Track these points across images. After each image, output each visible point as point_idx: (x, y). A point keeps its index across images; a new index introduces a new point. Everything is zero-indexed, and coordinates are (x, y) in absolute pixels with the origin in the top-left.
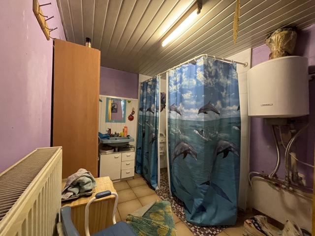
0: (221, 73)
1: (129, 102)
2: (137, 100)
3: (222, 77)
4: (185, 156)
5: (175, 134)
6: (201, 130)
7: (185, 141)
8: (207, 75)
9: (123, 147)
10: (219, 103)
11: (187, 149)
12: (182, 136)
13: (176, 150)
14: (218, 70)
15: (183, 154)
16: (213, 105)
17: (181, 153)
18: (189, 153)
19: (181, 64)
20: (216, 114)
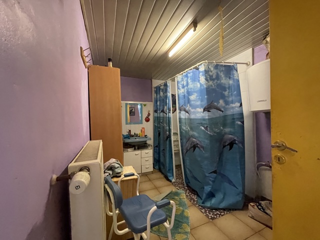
0: (222, 75)
1: (145, 105)
2: (151, 103)
3: (224, 78)
4: (194, 150)
5: (186, 131)
6: (206, 126)
7: (193, 136)
8: (209, 79)
9: (142, 146)
10: (221, 102)
11: (196, 143)
12: (191, 133)
13: (187, 145)
14: (219, 73)
15: (192, 148)
16: (216, 104)
17: (191, 147)
18: (198, 147)
19: (187, 70)
20: (219, 111)
